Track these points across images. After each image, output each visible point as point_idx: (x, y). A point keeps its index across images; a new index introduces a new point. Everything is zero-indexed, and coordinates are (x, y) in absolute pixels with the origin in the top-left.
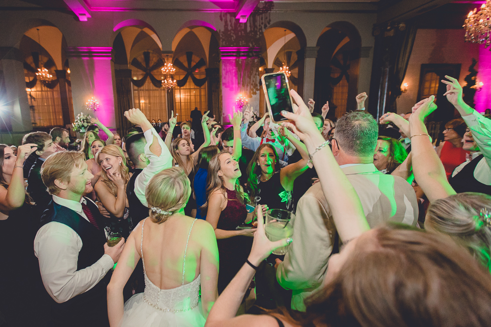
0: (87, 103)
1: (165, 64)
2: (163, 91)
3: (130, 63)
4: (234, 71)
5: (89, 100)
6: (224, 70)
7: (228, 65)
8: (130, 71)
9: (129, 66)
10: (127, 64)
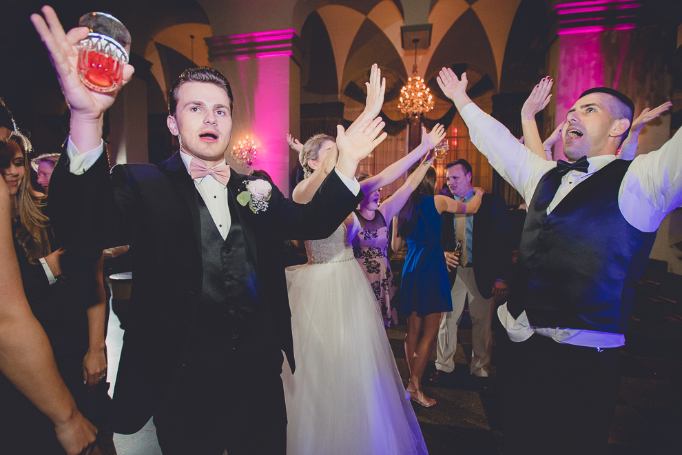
0: (234, 148)
1: (410, 79)
2: (400, 142)
3: (341, 91)
4: (593, 63)
5: (240, 143)
6: (565, 61)
7: (577, 48)
8: (341, 105)
9: (340, 97)
10: (337, 93)
